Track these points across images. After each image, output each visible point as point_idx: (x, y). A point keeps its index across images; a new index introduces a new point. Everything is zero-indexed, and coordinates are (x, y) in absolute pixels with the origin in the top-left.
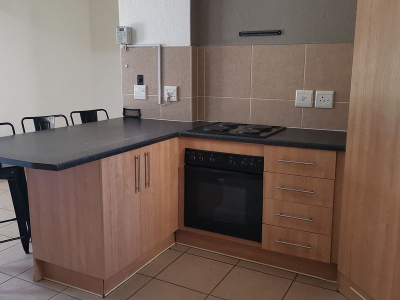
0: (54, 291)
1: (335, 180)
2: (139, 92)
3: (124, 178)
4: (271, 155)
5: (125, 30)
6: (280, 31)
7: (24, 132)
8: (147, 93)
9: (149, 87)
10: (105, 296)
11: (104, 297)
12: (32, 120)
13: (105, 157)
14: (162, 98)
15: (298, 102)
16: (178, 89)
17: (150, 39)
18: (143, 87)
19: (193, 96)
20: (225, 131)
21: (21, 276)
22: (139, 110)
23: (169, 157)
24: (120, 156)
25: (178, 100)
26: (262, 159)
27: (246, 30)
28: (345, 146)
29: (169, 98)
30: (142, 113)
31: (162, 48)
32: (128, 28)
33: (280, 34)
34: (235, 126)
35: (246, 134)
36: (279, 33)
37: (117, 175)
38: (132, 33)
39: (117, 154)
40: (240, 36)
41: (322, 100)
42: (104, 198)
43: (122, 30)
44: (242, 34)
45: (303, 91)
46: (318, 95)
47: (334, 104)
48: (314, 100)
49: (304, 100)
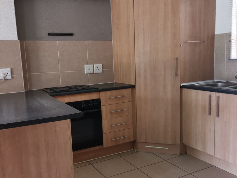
1: (132, 102)
6: (72, 34)
15: (86, 71)
16: (11, 70)
26: (99, 99)
27: (52, 32)
36: (71, 35)
44: (49, 34)
45: (88, 65)
46: (95, 66)
47: (103, 70)
48: (94, 69)
49: (89, 70)
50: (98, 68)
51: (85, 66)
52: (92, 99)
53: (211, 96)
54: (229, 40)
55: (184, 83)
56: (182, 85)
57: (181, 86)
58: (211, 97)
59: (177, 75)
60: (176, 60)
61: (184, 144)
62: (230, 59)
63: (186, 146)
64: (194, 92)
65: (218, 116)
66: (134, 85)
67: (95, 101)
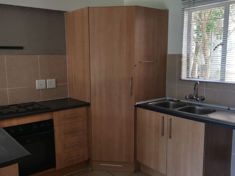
15: (38, 87)
26: (52, 120)
36: (21, 48)
45: (40, 81)
46: (48, 82)
47: (56, 86)
48: (46, 84)
49: (41, 85)
50: (51, 83)
51: (37, 81)
52: (43, 119)
53: (164, 117)
54: (180, 61)
55: (139, 101)
56: (137, 103)
57: (136, 105)
58: (164, 119)
59: (131, 94)
60: (131, 80)
61: (138, 161)
62: (180, 79)
63: (140, 163)
64: (148, 112)
65: (170, 137)
66: (89, 103)
67: (47, 122)
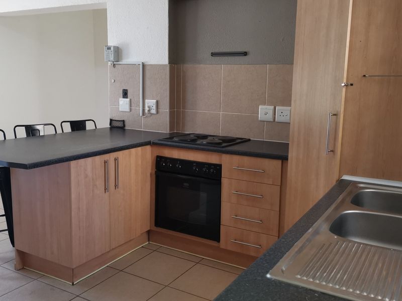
0: (30, 277)
1: (281, 186)
2: (124, 104)
3: (93, 180)
4: (228, 163)
5: (112, 49)
6: (246, 53)
7: (16, 137)
8: (131, 105)
9: (132, 101)
10: (75, 283)
11: (73, 284)
12: (24, 127)
13: (75, 160)
14: (144, 110)
15: (261, 116)
16: (157, 102)
17: (133, 57)
18: (127, 100)
19: (170, 109)
20: (193, 141)
21: (6, 265)
22: (123, 121)
23: (140, 162)
24: (89, 160)
25: (157, 112)
26: (220, 166)
27: (217, 50)
28: (288, 156)
29: (149, 110)
30: (126, 124)
31: (144, 65)
32: (114, 47)
33: (246, 55)
34: (205, 137)
35: (209, 144)
37: (86, 176)
38: (118, 52)
39: (86, 157)
40: (212, 56)
41: (282, 115)
42: (73, 196)
43: (109, 48)
44: (213, 54)
45: (265, 107)
46: (278, 110)
48: (275, 115)
49: (266, 115)
50: (283, 113)
51: (260, 107)
57: (340, 179)
67: (212, 167)
